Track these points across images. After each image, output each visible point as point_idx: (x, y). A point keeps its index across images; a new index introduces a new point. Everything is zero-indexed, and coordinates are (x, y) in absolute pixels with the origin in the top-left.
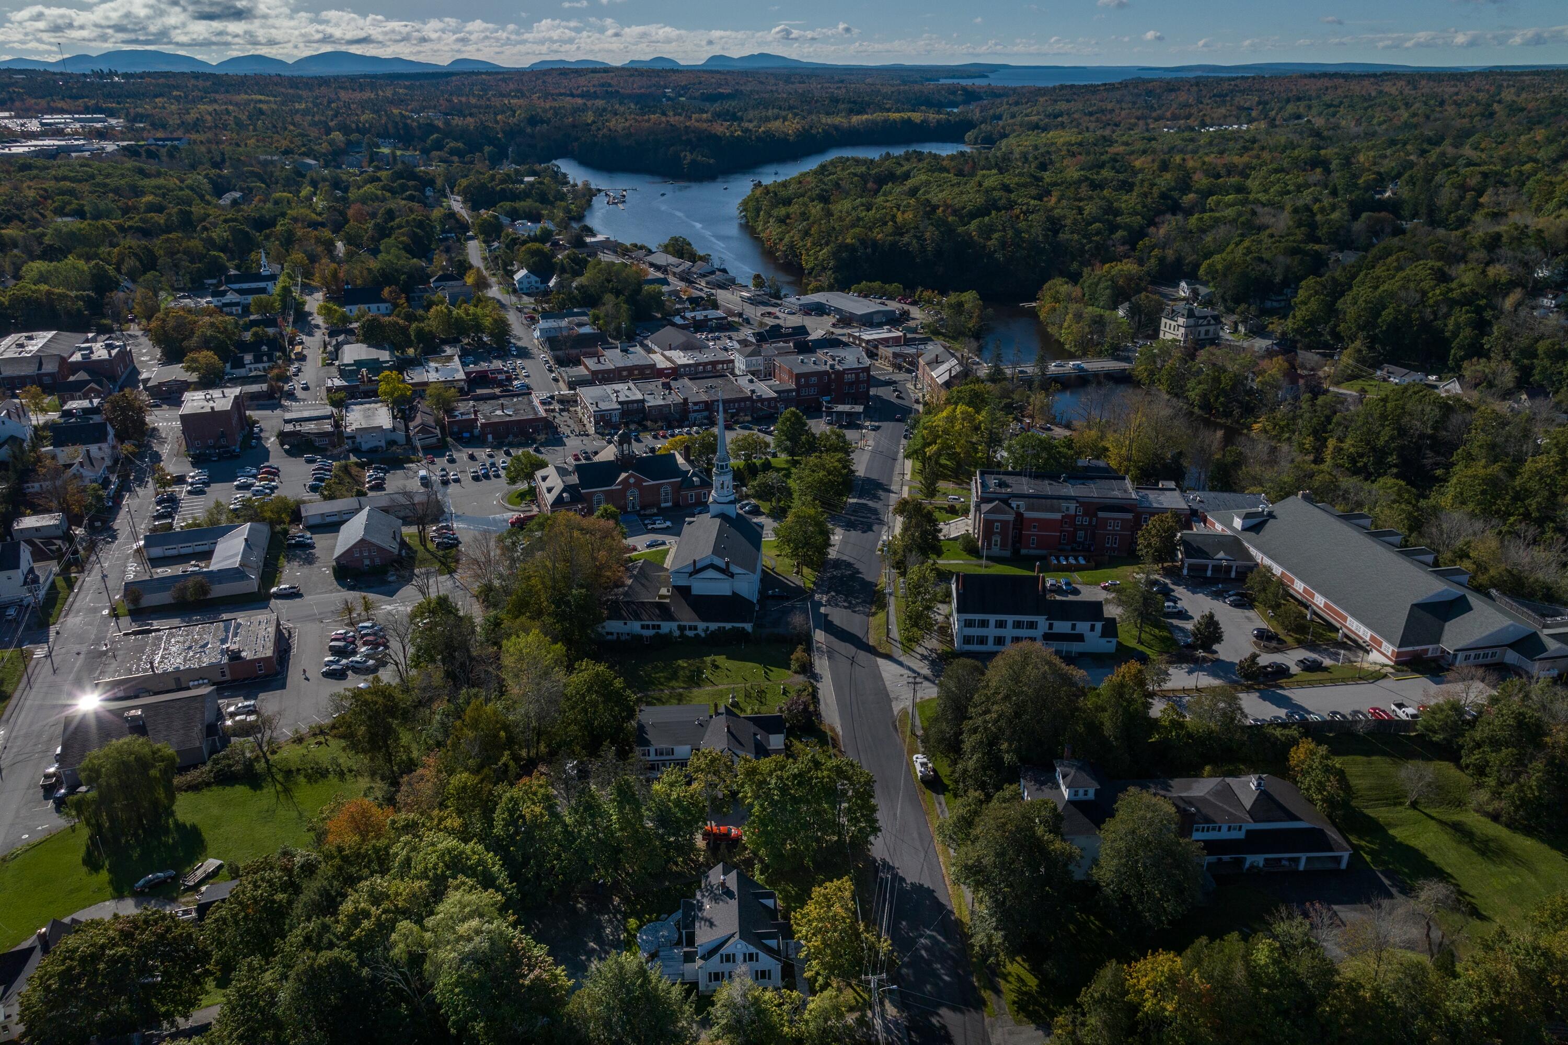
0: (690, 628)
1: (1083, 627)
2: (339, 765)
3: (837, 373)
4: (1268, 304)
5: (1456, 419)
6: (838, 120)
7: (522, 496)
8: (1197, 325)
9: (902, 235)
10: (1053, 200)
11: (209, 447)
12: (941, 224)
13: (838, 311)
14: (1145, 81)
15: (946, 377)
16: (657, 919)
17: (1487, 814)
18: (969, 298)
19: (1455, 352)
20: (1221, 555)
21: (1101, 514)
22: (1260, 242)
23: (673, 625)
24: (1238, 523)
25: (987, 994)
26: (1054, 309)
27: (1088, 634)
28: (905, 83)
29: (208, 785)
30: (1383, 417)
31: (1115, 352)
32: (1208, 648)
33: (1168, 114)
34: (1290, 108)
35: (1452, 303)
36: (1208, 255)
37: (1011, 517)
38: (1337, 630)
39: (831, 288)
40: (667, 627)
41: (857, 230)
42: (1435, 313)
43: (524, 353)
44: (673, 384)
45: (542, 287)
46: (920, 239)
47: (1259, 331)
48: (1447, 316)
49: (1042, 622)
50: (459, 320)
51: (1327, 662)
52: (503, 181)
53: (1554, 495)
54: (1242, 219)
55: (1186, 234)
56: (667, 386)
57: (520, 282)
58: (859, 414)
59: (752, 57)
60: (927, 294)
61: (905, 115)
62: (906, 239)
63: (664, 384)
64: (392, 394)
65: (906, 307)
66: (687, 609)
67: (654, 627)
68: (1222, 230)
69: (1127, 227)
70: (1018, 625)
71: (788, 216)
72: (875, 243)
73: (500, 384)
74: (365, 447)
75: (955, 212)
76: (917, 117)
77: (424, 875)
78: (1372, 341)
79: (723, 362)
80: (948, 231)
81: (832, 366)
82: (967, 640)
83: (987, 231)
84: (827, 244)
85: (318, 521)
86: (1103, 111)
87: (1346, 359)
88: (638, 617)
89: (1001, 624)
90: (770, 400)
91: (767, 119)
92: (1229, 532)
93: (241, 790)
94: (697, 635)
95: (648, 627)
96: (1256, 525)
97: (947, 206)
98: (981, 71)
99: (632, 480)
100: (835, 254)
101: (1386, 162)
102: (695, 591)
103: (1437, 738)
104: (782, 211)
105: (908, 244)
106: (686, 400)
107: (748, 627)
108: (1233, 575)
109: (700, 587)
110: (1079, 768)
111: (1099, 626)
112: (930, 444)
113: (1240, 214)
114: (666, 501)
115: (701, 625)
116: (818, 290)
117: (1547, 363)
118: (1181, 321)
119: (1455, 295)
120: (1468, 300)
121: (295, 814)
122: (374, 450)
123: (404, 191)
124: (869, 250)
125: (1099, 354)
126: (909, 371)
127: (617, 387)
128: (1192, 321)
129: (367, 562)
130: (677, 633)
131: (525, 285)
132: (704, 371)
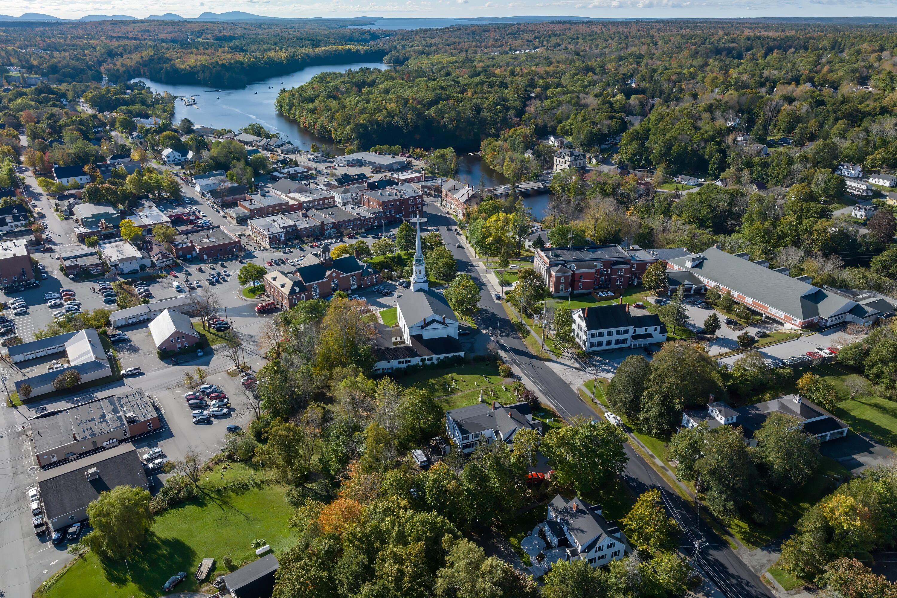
0: (428, 360)
1: (651, 329)
2: (253, 480)
3: (405, 199)
4: (603, 147)
5: (740, 200)
6: (307, 50)
7: (253, 291)
8: (575, 160)
9: (393, 117)
10: (470, 94)
11: (14, 282)
12: (414, 109)
13: (371, 163)
14: (469, 26)
15: (465, 197)
16: (526, 536)
17: (886, 397)
18: (449, 152)
19: (712, 166)
20: (686, 282)
21: (614, 267)
22: (589, 113)
23: (418, 359)
24: (689, 264)
25: (726, 538)
26: (495, 156)
27: (654, 334)
28: (329, 28)
29: (165, 510)
30: (702, 202)
31: (537, 177)
32: (713, 333)
33: (490, 44)
34: (553, 41)
35: (706, 141)
36: (560, 122)
37: (570, 274)
38: (761, 315)
39: (358, 151)
40: (415, 361)
41: (366, 115)
42: (698, 146)
43: (194, 202)
44: (308, 213)
45: (182, 159)
46: (404, 118)
47: (605, 161)
48: (704, 148)
49: (631, 329)
50: (146, 183)
51: (767, 332)
52: (116, 94)
53: (798, 235)
54: (573, 101)
55: (545, 111)
56: (305, 215)
57: (168, 157)
58: (425, 223)
59: (228, 13)
60: (417, 151)
61: (347, 47)
62: (396, 119)
63: (303, 214)
64: (129, 235)
65: (409, 159)
66: (424, 348)
67: (406, 362)
68: (564, 107)
69: (514, 108)
70: (618, 333)
71: (315, 108)
72: (378, 123)
73: (192, 222)
74: (126, 271)
75: (420, 103)
76: (353, 48)
77: (418, 539)
78: (669, 162)
79: (328, 198)
80: (419, 115)
81: (401, 196)
82: (592, 345)
83: (442, 113)
84: (349, 124)
85: (124, 323)
86: (454, 43)
87: (659, 173)
88: (397, 358)
89: (609, 334)
90: (370, 218)
91: (266, 51)
92: (683, 270)
93: (191, 509)
94: (433, 363)
95: (403, 362)
96: (699, 265)
97: (414, 100)
98: (371, 21)
99: (334, 275)
100: (354, 130)
101: (621, 68)
102: (425, 337)
103: (851, 362)
104: (311, 106)
105: (397, 122)
106: (322, 223)
107: (462, 354)
108: (692, 292)
109: (428, 334)
110: (725, 406)
111: (659, 328)
112: (487, 237)
113: (572, 98)
114: (354, 285)
115: (435, 357)
116: (352, 152)
117: (759, 169)
118: (567, 158)
119: (705, 136)
120: (712, 139)
121: (242, 518)
122: (133, 273)
123: (48, 102)
124: (375, 127)
125: (529, 179)
126: (436, 196)
127: (275, 218)
128: (573, 158)
129: (179, 346)
130: (421, 364)
131: (172, 159)
132: (318, 204)
